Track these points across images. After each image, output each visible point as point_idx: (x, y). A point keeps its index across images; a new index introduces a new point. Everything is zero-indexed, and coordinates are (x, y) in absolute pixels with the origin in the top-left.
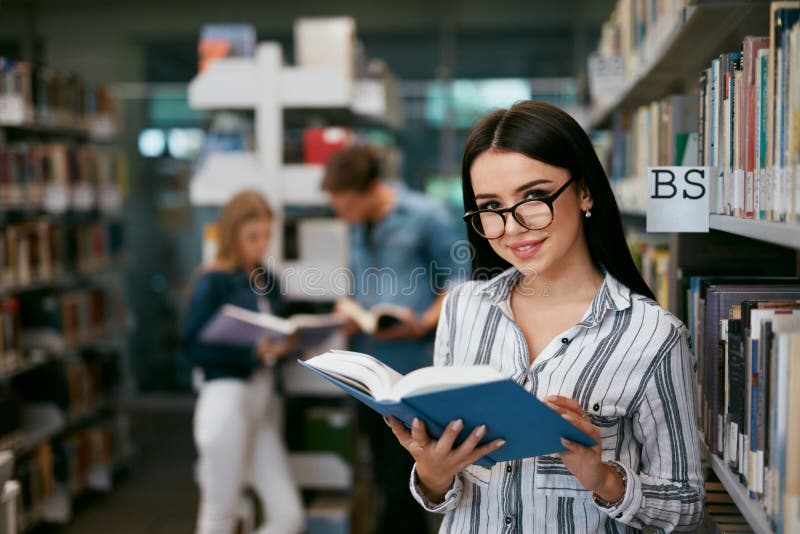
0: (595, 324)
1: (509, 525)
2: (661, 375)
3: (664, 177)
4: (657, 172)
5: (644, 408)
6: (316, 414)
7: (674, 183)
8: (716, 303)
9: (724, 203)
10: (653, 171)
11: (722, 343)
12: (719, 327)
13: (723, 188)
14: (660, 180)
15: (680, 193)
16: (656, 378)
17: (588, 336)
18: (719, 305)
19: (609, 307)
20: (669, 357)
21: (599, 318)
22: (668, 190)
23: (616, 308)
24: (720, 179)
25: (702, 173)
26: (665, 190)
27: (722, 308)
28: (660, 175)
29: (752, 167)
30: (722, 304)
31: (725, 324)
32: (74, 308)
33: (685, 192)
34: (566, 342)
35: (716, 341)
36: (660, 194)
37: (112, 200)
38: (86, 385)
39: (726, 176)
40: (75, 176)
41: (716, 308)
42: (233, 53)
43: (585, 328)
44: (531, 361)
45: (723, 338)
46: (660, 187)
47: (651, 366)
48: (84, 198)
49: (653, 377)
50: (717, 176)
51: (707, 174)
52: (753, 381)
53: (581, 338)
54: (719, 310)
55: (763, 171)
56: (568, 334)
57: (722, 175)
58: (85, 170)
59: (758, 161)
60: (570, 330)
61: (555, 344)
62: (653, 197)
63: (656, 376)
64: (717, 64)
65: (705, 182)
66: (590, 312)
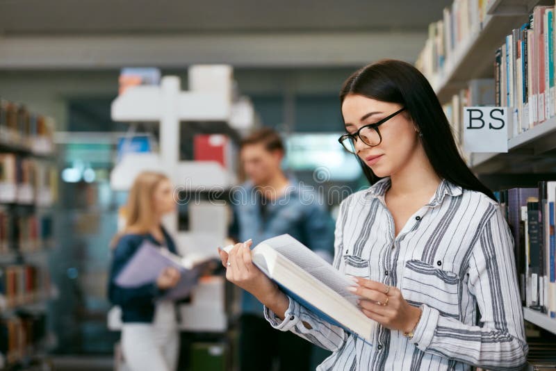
0: (437, 204)
1: (380, 351)
2: (484, 238)
3: (476, 114)
4: (470, 111)
5: (472, 262)
6: (199, 346)
7: (482, 118)
8: (517, 196)
9: (518, 129)
10: (468, 110)
11: (522, 223)
12: (520, 212)
13: (518, 120)
14: (473, 116)
15: (487, 125)
16: (481, 241)
17: (433, 214)
18: (519, 197)
19: (447, 193)
20: (490, 224)
21: (440, 200)
22: (479, 123)
23: (451, 193)
24: (516, 114)
25: (502, 112)
26: (476, 123)
27: (521, 199)
28: (473, 112)
29: (542, 91)
30: (520, 196)
31: (524, 209)
32: (15, 276)
33: (490, 124)
34: (419, 219)
35: (518, 223)
36: (473, 126)
37: (46, 198)
38: (21, 336)
39: (519, 111)
40: (20, 178)
41: (517, 199)
42: (144, 83)
43: (432, 207)
44: (396, 234)
45: (523, 219)
46: (473, 121)
47: (477, 231)
48: (26, 195)
49: (479, 240)
50: (513, 113)
51: (505, 112)
52: (551, 232)
53: (428, 216)
54: (519, 201)
55: (552, 89)
56: (420, 213)
57: (517, 111)
58: (27, 176)
59: (547, 84)
60: (421, 210)
61: (412, 222)
62: (468, 128)
63: (481, 238)
64: (510, 38)
65: (504, 117)
66: (434, 197)
